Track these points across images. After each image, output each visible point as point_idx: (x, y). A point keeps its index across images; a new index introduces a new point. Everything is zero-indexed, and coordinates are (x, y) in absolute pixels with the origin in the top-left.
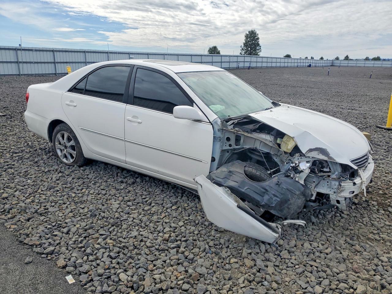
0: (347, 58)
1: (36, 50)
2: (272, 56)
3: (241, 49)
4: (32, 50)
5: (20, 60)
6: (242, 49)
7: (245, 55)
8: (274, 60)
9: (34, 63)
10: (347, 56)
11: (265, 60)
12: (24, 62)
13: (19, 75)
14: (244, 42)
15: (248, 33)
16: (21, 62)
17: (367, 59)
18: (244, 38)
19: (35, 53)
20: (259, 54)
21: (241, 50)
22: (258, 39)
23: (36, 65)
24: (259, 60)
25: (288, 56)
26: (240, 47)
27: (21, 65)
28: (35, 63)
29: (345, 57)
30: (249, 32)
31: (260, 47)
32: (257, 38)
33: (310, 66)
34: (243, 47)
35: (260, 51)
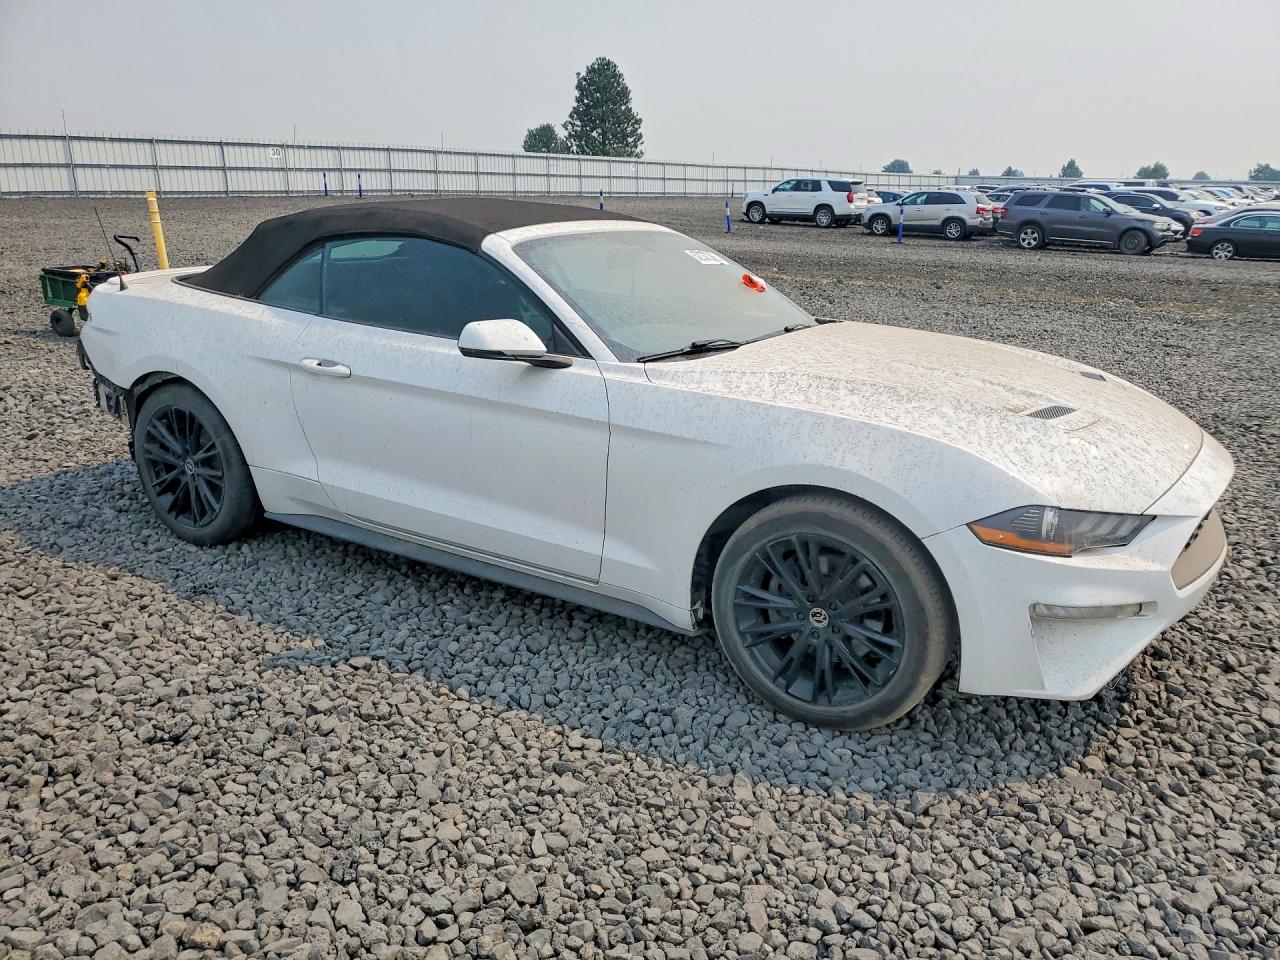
3: (566, 134)
6: (572, 134)
10: (1072, 164)
14: (575, 105)
15: (583, 73)
18: (577, 93)
20: (638, 150)
22: (624, 94)
25: (899, 167)
29: (1065, 170)
30: (591, 70)
31: (639, 122)
32: (618, 93)
34: (573, 125)
35: (635, 141)
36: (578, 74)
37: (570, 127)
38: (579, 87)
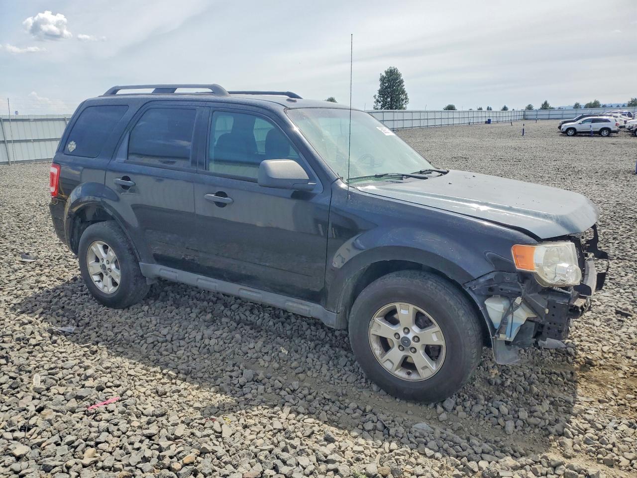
0: (545, 106)
1: (35, 120)
2: (428, 109)
3: (375, 100)
4: (28, 120)
5: (8, 138)
6: (378, 101)
7: (382, 110)
8: (431, 116)
9: (32, 141)
10: (546, 103)
11: (416, 116)
12: (15, 141)
13: (8, 163)
14: (380, 88)
15: (384, 74)
16: (9, 142)
17: (577, 106)
18: (379, 83)
19: (33, 124)
20: (404, 106)
21: (375, 102)
22: (401, 82)
23: (36, 144)
24: (407, 116)
25: (451, 108)
26: (374, 98)
27: (10, 145)
28: (35, 140)
30: (387, 73)
31: (406, 95)
32: (399, 82)
33: (489, 122)
34: (379, 96)
35: (406, 102)
36: (381, 74)
37: (377, 97)
38: (381, 80)
